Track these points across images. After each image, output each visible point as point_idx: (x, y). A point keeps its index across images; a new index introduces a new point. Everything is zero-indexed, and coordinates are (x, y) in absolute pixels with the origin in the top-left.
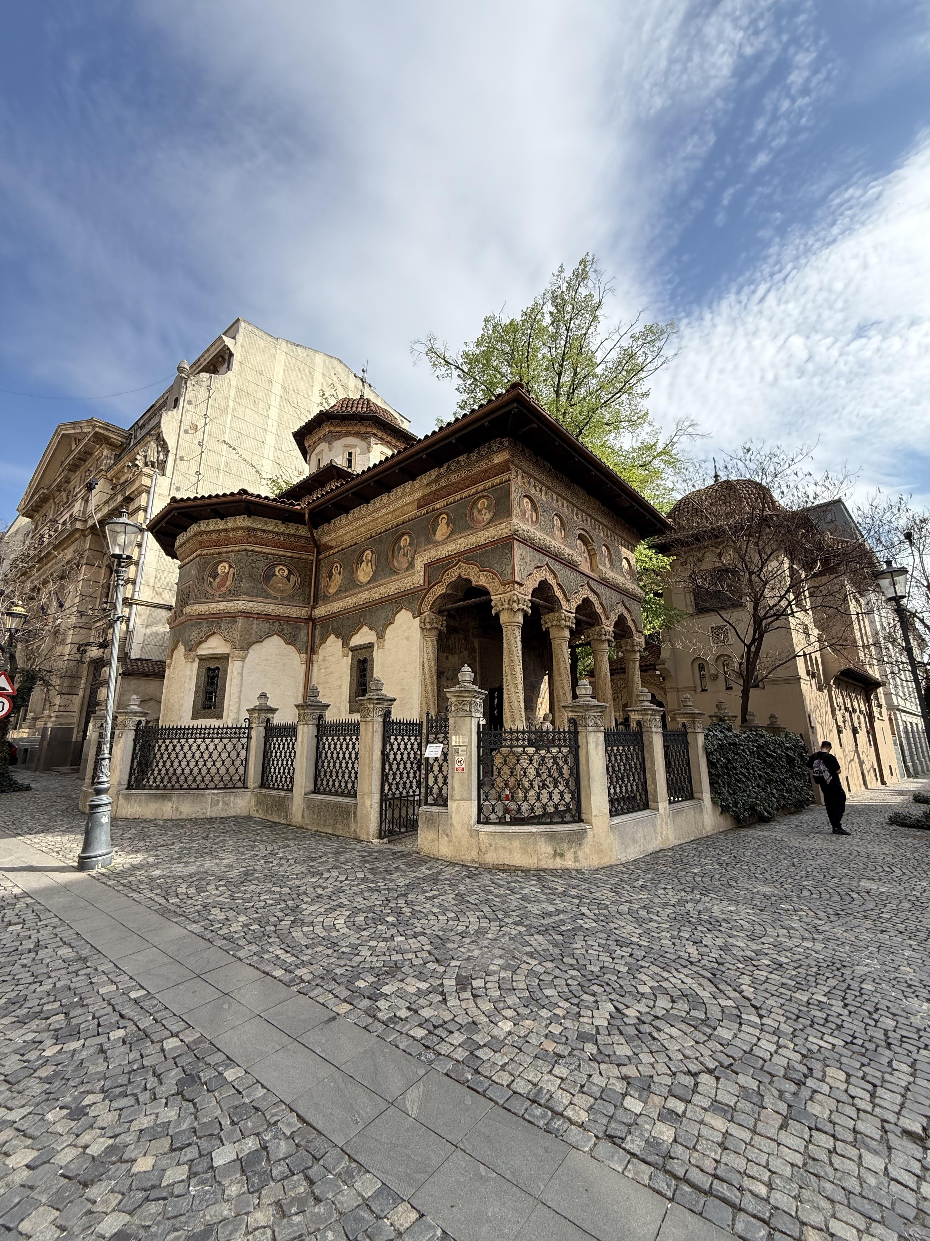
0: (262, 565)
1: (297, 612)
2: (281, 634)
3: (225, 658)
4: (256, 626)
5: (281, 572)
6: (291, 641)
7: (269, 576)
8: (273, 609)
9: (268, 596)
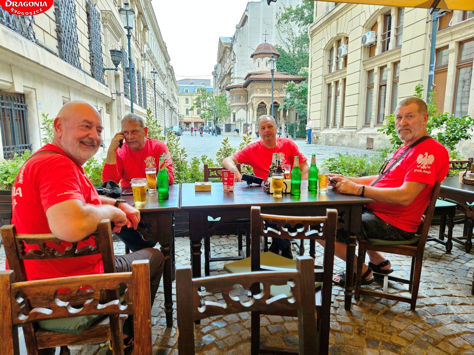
0: (239, 97)
1: (244, 104)
2: (242, 108)
3: (235, 113)
4: (239, 107)
5: (242, 97)
6: (244, 109)
7: (240, 98)
8: (241, 104)
9: (240, 102)
